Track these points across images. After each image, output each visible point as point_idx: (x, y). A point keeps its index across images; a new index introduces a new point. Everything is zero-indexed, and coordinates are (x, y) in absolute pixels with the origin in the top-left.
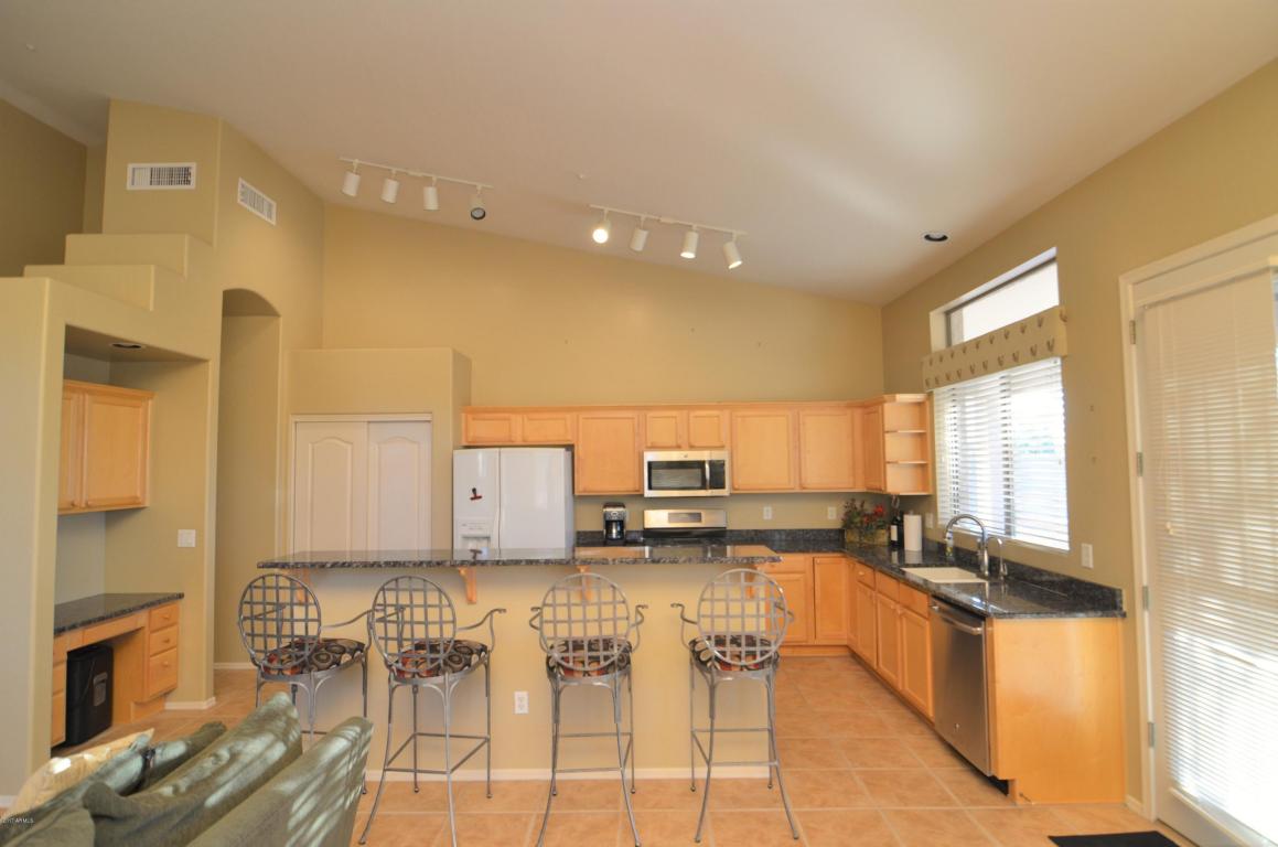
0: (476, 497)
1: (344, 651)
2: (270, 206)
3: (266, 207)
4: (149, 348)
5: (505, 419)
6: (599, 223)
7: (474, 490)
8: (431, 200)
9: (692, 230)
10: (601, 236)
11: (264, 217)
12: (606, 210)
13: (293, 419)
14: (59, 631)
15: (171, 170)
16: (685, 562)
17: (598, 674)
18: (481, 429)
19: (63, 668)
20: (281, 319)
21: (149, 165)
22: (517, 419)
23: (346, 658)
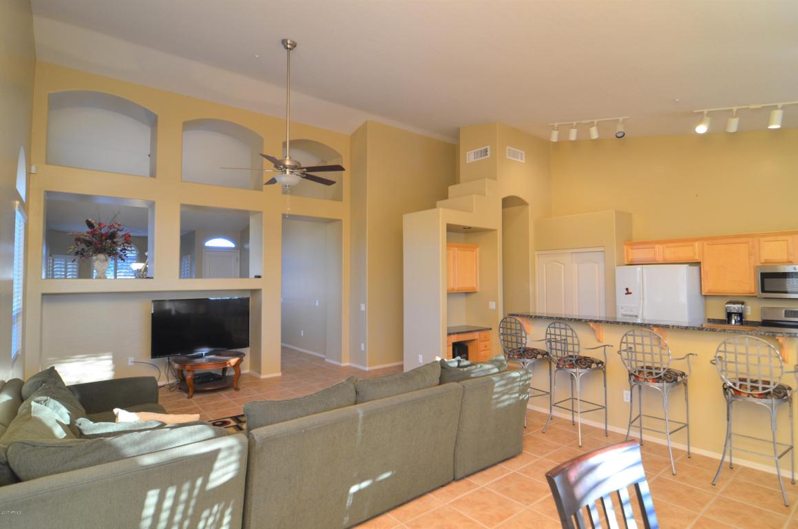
0: (628, 293)
1: (539, 353)
2: (522, 154)
3: (520, 156)
4: (475, 228)
5: (652, 248)
6: (700, 122)
7: (627, 289)
8: (594, 133)
9: (778, 109)
10: (702, 129)
11: (519, 160)
12: (706, 111)
13: (536, 253)
14: (449, 334)
15: (481, 151)
16: (720, 331)
17: (653, 382)
18: (639, 254)
19: (451, 347)
20: (530, 207)
21: (473, 151)
22: (658, 248)
23: (539, 356)
